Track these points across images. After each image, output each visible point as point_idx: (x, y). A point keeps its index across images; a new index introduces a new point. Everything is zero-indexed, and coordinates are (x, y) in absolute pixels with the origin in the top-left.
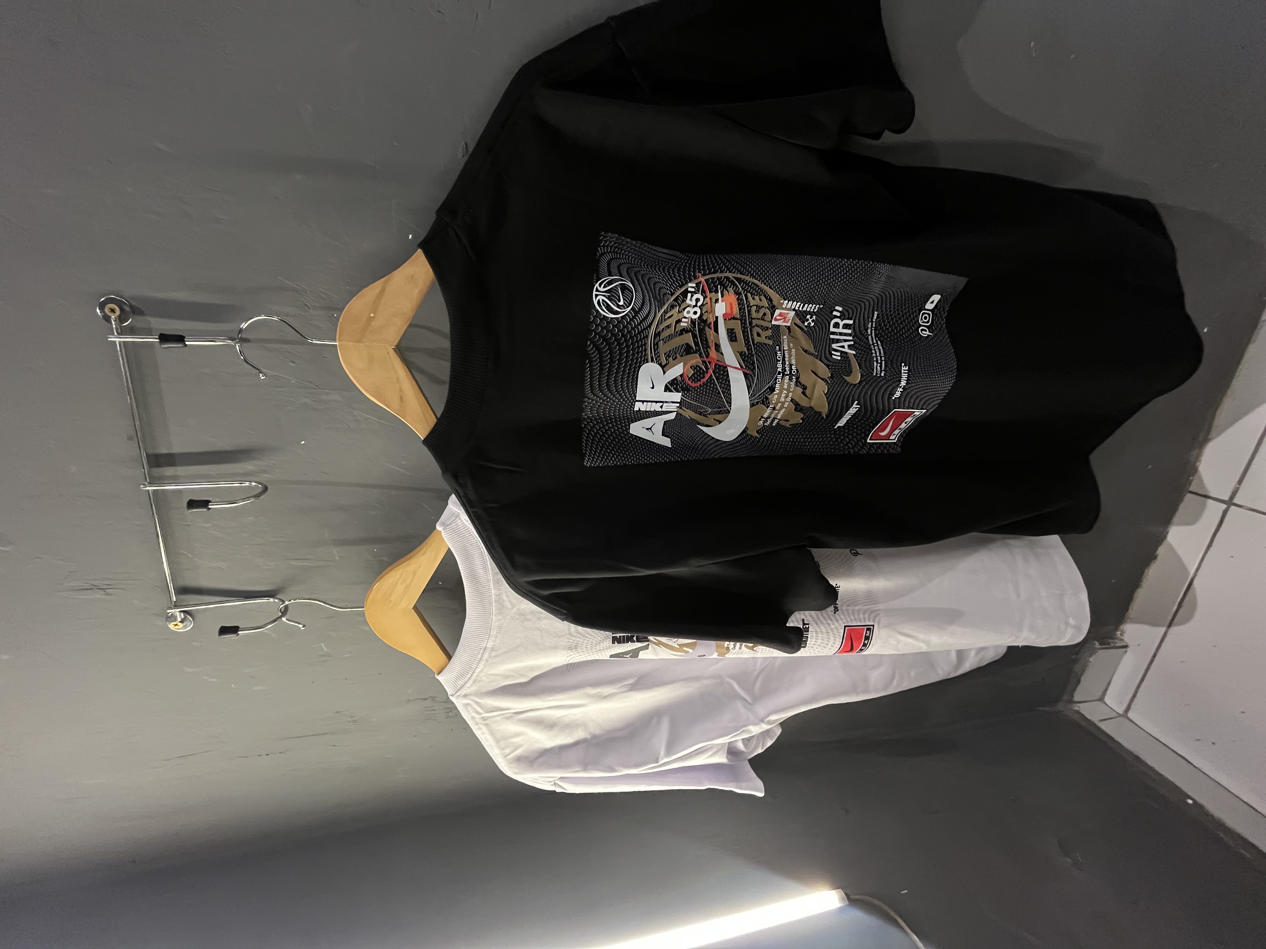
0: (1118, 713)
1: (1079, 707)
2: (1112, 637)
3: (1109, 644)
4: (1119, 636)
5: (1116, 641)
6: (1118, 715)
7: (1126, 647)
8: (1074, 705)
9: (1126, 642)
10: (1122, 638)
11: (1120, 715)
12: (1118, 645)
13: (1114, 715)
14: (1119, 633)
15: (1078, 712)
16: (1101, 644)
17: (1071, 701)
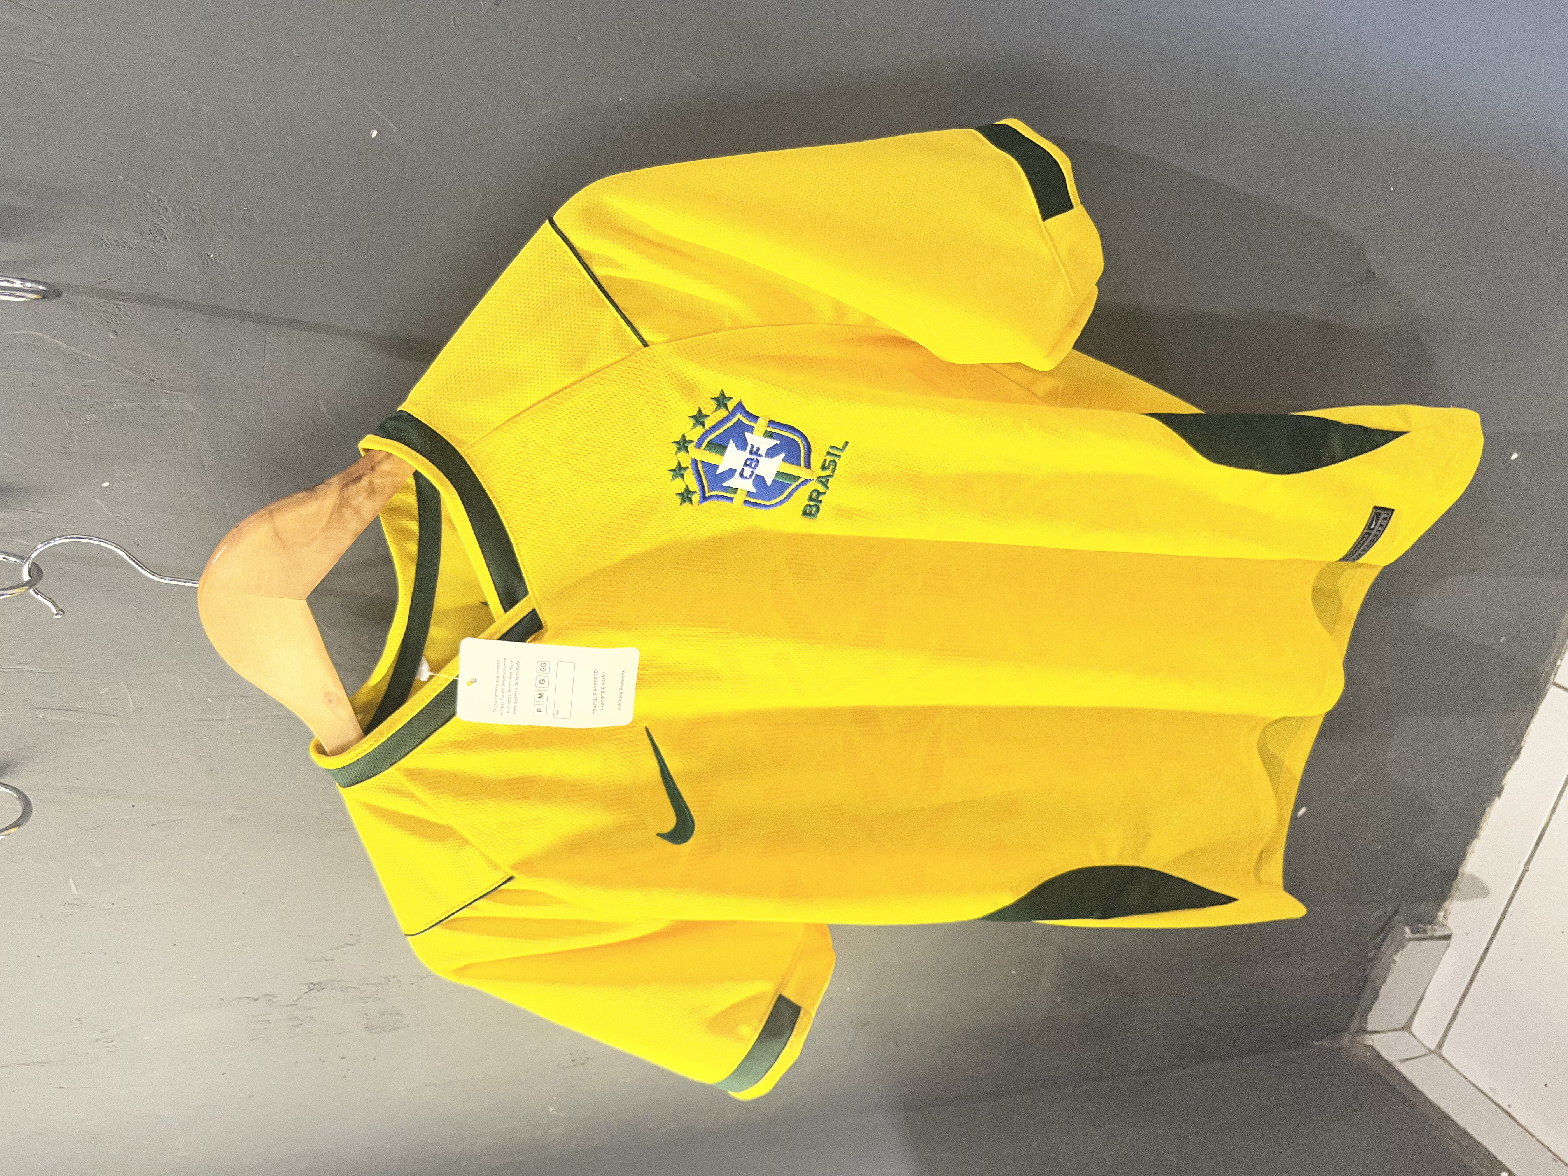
0: (1429, 1050)
1: (1373, 1041)
2: (1432, 921)
3: (1425, 931)
4: (1441, 919)
5: (1436, 927)
6: (1428, 1052)
7: (1448, 937)
8: (1367, 1036)
9: (1450, 930)
10: (1445, 922)
11: (1431, 1052)
12: (1438, 934)
13: (1424, 1051)
14: (1441, 914)
15: (1371, 1047)
16: (1413, 932)
17: (1363, 1031)
